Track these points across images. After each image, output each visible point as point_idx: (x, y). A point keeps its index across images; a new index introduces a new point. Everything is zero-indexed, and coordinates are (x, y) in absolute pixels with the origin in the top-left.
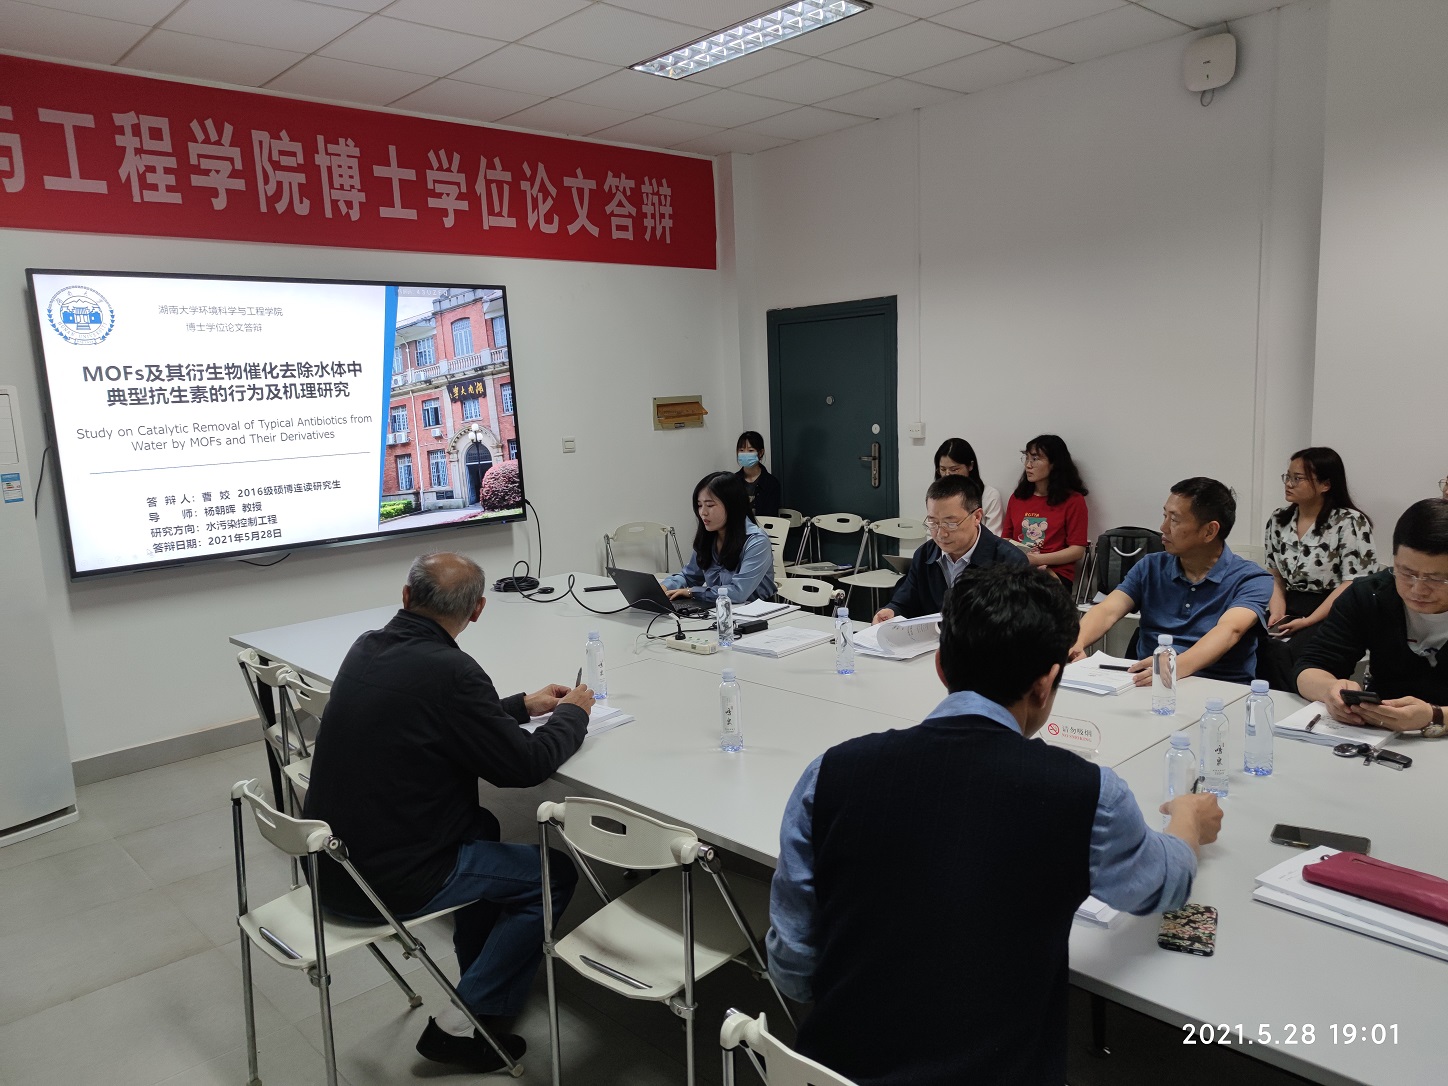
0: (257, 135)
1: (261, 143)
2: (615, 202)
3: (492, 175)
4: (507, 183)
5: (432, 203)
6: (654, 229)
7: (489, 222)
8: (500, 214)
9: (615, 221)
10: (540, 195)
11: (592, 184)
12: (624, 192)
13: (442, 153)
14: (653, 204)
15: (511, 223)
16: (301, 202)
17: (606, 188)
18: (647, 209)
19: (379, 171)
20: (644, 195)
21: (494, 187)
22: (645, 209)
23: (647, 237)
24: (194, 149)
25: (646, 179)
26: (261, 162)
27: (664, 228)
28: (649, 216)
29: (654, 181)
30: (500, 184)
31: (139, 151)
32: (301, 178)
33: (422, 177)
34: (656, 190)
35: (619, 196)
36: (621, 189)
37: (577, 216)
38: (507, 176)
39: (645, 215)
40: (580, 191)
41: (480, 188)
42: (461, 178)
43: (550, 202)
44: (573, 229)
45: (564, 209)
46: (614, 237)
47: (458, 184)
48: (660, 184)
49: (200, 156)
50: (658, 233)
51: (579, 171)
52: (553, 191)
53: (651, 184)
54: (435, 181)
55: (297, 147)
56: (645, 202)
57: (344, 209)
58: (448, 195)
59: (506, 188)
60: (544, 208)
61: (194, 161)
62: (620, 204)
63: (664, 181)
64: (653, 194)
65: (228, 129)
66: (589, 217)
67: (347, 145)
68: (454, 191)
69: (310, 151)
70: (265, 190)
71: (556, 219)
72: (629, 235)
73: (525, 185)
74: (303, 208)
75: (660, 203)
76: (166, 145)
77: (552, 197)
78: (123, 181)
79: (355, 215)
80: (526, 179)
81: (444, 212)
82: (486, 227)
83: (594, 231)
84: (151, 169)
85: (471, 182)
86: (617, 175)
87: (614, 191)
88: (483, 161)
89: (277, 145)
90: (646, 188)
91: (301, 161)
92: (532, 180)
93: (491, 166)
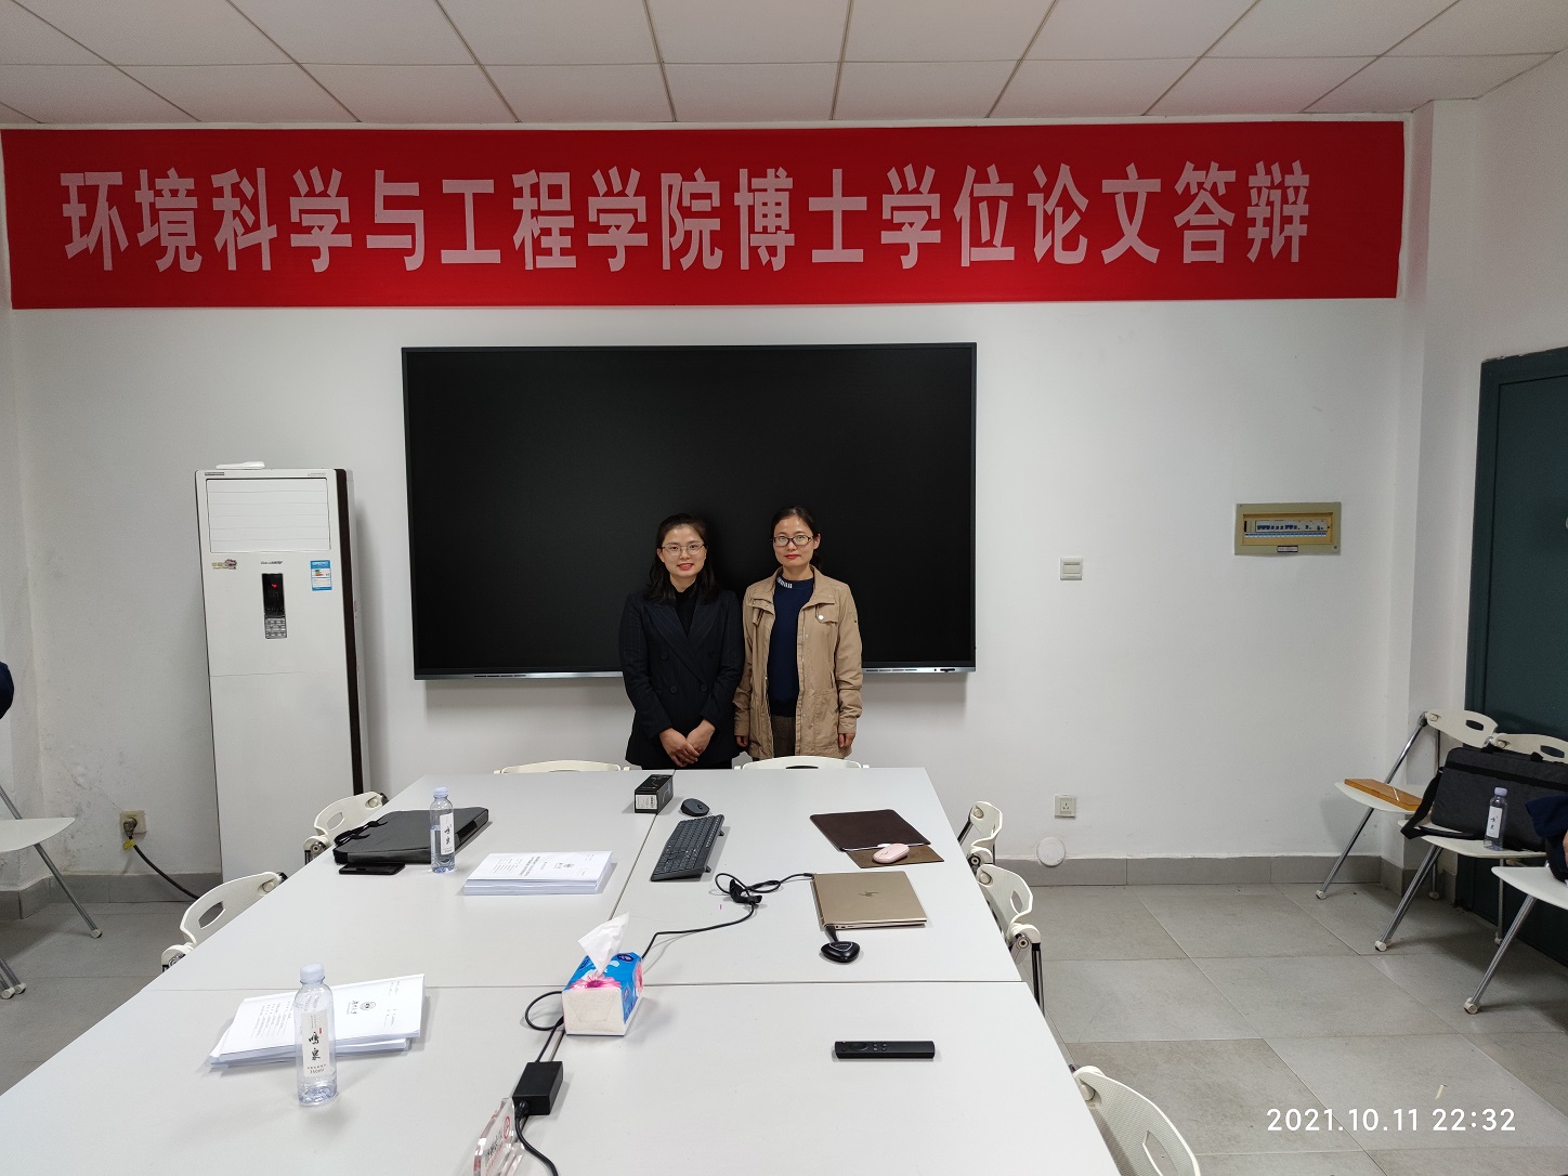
0: (668, 179)
1: (670, 187)
2: (1196, 205)
3: (982, 190)
4: (1005, 198)
5: (887, 237)
6: (1267, 243)
7: (969, 255)
8: (990, 244)
9: (1190, 237)
10: (1059, 212)
11: (1154, 185)
12: (1214, 191)
13: (909, 170)
14: (1270, 203)
15: (1008, 254)
16: (712, 253)
17: (1179, 188)
18: (1257, 212)
19: (816, 204)
20: (1254, 193)
21: (983, 207)
22: (1251, 212)
23: (1253, 255)
24: (594, 203)
25: (1260, 166)
26: (669, 209)
27: (1288, 239)
28: (1259, 223)
29: (1276, 168)
30: (993, 203)
31: (536, 213)
32: (715, 224)
33: (875, 205)
34: (1277, 182)
35: (1205, 197)
36: (1208, 186)
37: (1123, 235)
38: (1007, 190)
39: (1253, 222)
40: (1131, 199)
41: (962, 210)
42: (934, 201)
43: (1075, 218)
44: (1110, 255)
45: (1100, 225)
46: (1187, 260)
47: (928, 209)
48: (1287, 170)
49: (600, 211)
50: (1275, 249)
51: (1131, 169)
52: (1082, 202)
53: (1268, 172)
54: (894, 209)
55: (714, 188)
56: (1254, 199)
57: (764, 256)
58: (911, 224)
59: (1003, 206)
60: (1063, 229)
61: (592, 218)
62: (1204, 210)
63: (1297, 166)
64: (1272, 187)
65: (635, 175)
66: (1142, 235)
67: (777, 176)
68: (923, 217)
69: (730, 188)
70: (669, 243)
71: (1083, 241)
72: (1217, 256)
73: (1034, 199)
74: (713, 261)
75: (1285, 200)
76: (564, 203)
77: (1079, 211)
78: (517, 247)
79: (779, 263)
80: (1037, 190)
81: (904, 249)
82: (965, 263)
83: (1151, 254)
84: (546, 232)
85: (948, 204)
86: (1202, 166)
87: (1194, 190)
88: (971, 173)
89: (690, 188)
90: (1259, 179)
91: (716, 202)
92: (1047, 191)
93: (982, 178)
